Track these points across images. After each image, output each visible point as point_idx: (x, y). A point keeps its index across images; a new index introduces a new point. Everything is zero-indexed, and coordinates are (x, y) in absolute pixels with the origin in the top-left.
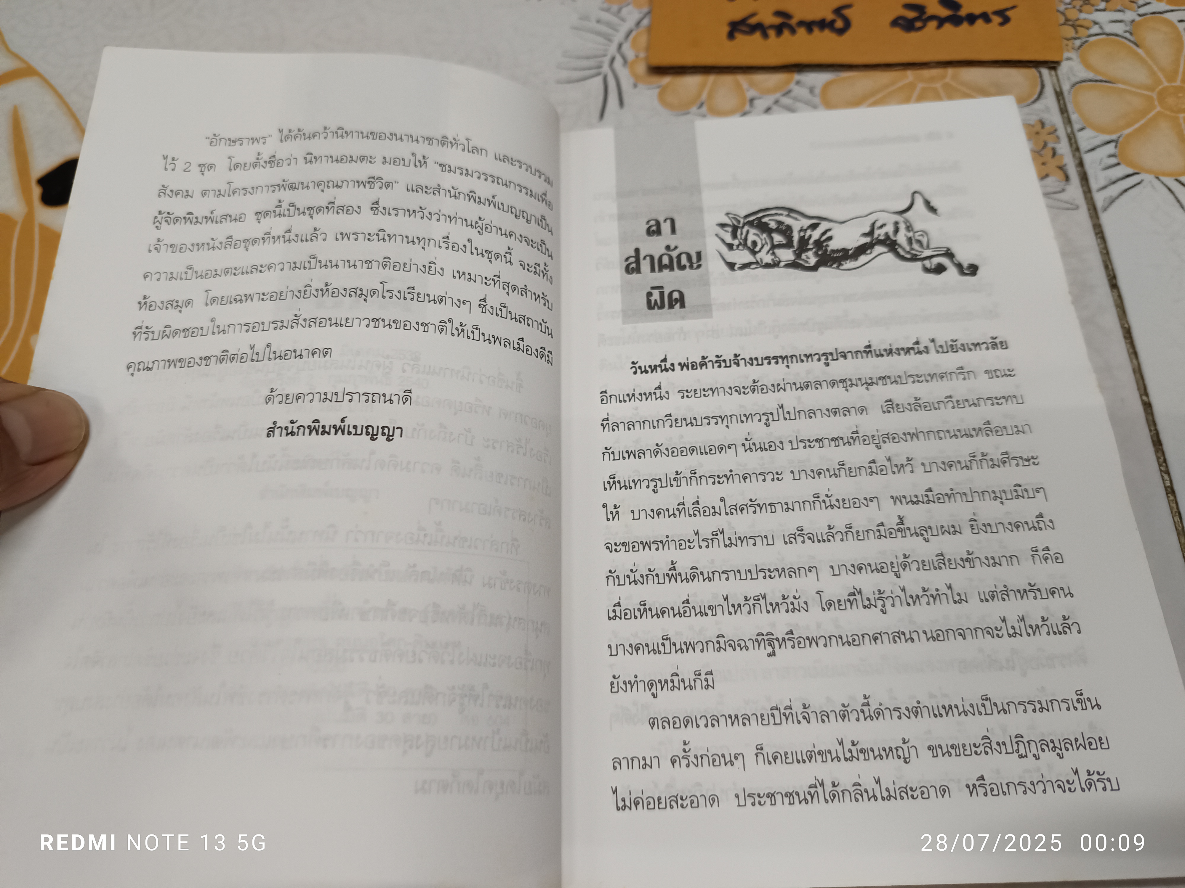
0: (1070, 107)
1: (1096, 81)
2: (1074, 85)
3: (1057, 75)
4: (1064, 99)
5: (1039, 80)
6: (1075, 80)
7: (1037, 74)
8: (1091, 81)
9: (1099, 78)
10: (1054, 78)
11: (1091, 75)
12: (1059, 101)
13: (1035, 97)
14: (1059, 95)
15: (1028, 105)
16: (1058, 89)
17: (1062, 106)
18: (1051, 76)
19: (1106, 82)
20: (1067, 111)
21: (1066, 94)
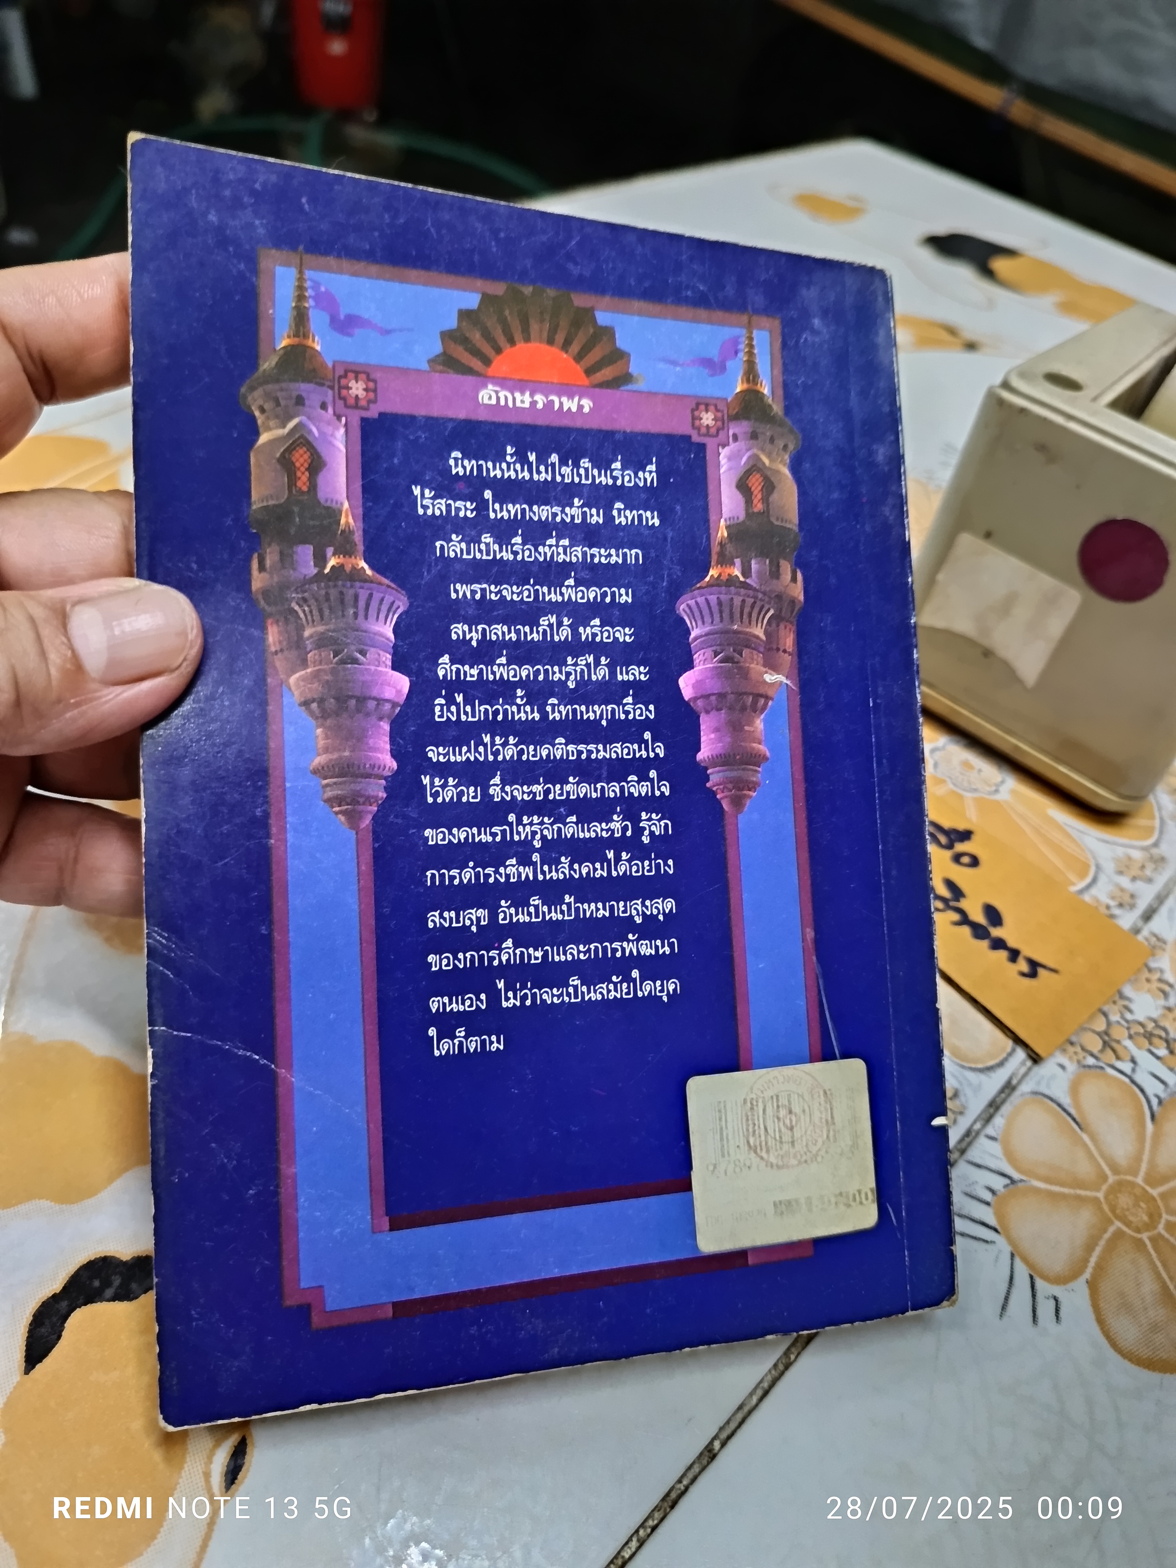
0: (1006, 1109)
1: (1065, 1110)
2: (1035, 1093)
3: (1030, 1069)
4: (1009, 1095)
5: (1004, 1055)
6: (1044, 1089)
7: (1009, 1049)
8: (1059, 1105)
9: (1073, 1111)
10: (1023, 1070)
11: (1066, 1101)
12: (1002, 1091)
13: (980, 1066)
14: (1009, 1088)
15: (963, 1067)
16: (1014, 1082)
17: (998, 1100)
18: (1023, 1063)
19: (1074, 1120)
20: (997, 1108)
21: (1017, 1093)
